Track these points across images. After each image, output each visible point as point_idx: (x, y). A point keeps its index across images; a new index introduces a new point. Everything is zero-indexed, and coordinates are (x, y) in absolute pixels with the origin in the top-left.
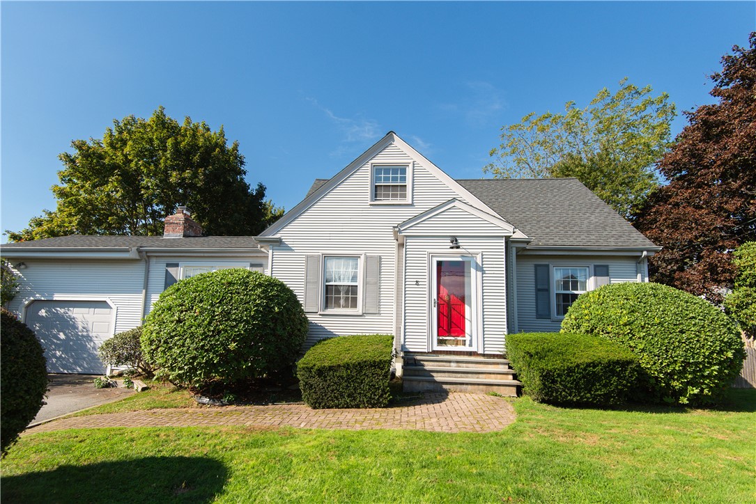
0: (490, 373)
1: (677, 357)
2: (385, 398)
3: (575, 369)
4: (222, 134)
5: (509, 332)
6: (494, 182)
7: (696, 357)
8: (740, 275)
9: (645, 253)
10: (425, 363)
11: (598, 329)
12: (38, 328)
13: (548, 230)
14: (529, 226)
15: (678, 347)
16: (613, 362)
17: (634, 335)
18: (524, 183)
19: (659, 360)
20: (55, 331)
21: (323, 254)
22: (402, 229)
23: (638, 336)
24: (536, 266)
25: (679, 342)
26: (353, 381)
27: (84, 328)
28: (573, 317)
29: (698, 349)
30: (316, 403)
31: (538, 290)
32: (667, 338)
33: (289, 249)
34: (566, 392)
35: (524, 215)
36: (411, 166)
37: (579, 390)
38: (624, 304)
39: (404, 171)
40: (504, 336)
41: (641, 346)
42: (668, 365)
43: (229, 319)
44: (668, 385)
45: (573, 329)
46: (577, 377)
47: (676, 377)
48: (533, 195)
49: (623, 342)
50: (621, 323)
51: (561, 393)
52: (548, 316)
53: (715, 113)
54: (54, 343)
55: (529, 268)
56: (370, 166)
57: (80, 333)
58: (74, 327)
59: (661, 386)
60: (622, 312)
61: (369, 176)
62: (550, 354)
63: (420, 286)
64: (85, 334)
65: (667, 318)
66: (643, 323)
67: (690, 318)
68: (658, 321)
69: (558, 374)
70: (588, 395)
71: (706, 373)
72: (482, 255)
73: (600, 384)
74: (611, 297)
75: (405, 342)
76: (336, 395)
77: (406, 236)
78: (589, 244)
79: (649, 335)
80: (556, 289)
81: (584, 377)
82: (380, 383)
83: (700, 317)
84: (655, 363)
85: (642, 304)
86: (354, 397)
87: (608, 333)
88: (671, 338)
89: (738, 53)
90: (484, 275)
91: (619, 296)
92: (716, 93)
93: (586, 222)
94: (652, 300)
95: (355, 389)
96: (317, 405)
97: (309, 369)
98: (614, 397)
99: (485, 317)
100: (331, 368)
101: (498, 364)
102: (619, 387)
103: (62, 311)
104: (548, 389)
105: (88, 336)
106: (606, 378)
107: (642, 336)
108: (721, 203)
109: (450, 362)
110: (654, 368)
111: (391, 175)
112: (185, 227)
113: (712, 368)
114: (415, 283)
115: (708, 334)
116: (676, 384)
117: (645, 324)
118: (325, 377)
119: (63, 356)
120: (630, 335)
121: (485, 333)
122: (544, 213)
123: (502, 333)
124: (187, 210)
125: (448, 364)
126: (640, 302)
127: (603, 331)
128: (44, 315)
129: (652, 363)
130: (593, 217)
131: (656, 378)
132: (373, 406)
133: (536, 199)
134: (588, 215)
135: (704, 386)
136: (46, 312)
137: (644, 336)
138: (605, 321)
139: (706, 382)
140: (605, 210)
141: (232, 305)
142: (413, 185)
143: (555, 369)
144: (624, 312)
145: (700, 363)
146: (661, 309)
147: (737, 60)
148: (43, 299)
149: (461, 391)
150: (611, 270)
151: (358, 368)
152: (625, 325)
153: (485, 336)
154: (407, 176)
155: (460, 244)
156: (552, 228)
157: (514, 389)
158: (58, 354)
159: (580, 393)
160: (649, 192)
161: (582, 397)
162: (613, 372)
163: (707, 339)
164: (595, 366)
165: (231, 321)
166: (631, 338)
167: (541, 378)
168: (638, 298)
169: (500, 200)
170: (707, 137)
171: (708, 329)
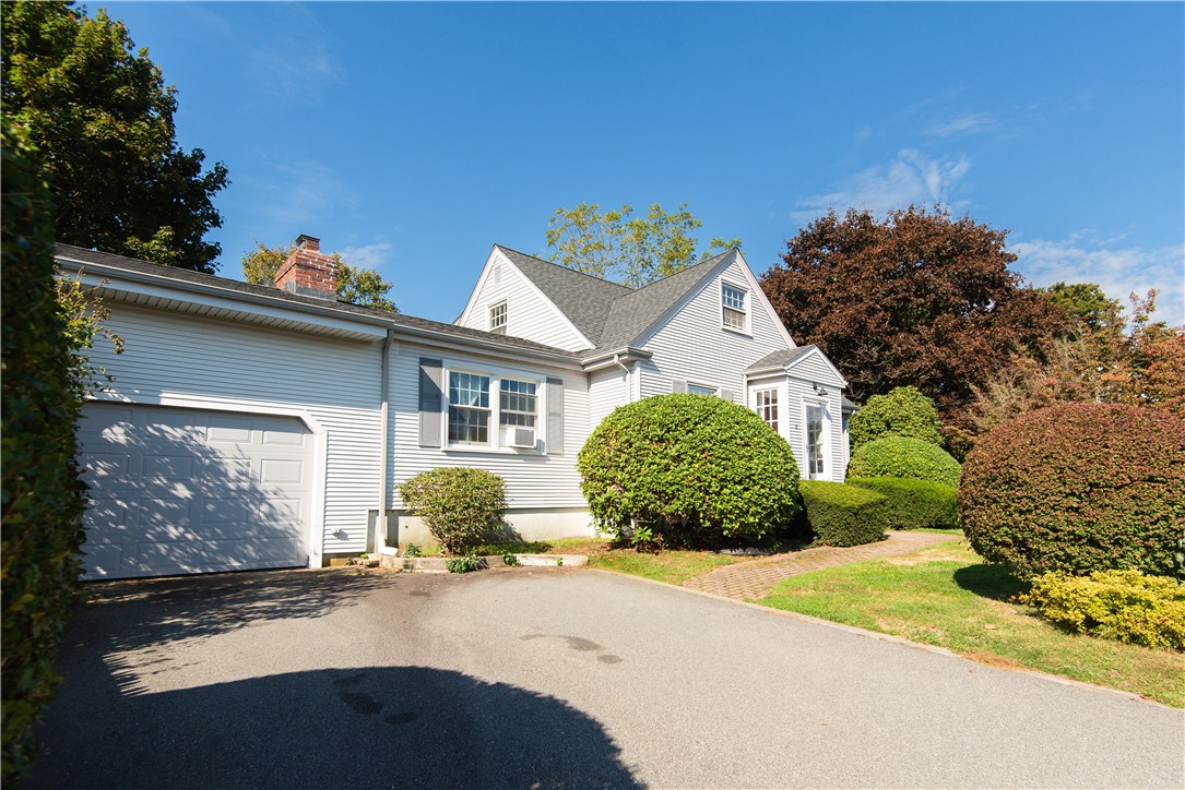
12: (102, 472)
20: (161, 481)
21: (687, 382)
22: (786, 369)
27: (242, 473)
33: (656, 369)
36: (749, 292)
39: (741, 296)
54: (158, 508)
56: (719, 282)
57: (232, 486)
58: (216, 470)
61: (720, 293)
63: (798, 430)
64: (245, 485)
103: (178, 433)
105: (253, 490)
111: (733, 298)
114: (795, 427)
119: (189, 536)
128: (122, 439)
136: (126, 434)
142: (752, 315)
148: (127, 400)
154: (745, 302)
158: (173, 532)
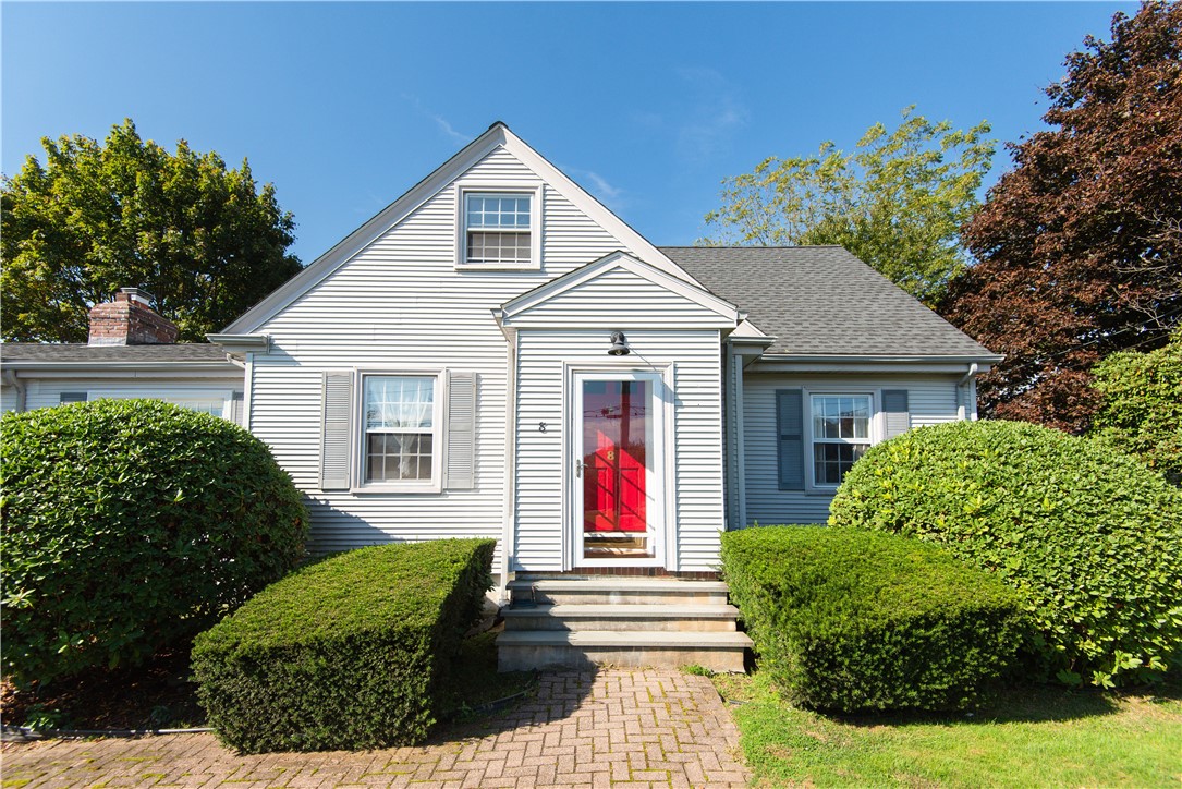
0: (690, 619)
1: (1097, 588)
2: (420, 723)
3: (883, 635)
4: (247, 174)
5: (730, 528)
6: (706, 251)
7: (1137, 588)
8: (1104, 408)
9: (974, 367)
10: (556, 598)
11: (912, 522)
13: (799, 328)
14: (766, 320)
15: (1100, 565)
16: (971, 614)
17: (996, 539)
18: (755, 254)
19: (1055, 594)
21: (359, 371)
22: (510, 315)
23: (1007, 540)
24: (779, 393)
25: (1102, 554)
26: (335, 683)
28: (856, 493)
29: (1142, 569)
30: (243, 740)
31: (781, 438)
32: (1073, 545)
33: (288, 360)
34: (863, 690)
35: (756, 302)
36: (539, 192)
37: (890, 680)
38: (968, 468)
39: (525, 205)
40: (718, 535)
41: (1016, 564)
42: (1077, 607)
43: (22, 527)
44: (1071, 647)
45: (857, 518)
46: (887, 652)
47: (1091, 632)
48: (771, 271)
49: (972, 552)
50: (967, 509)
51: (850, 690)
52: (799, 486)
53: (1058, 144)
55: (766, 397)
56: (456, 191)
59: (1056, 651)
60: (967, 486)
61: (455, 212)
62: (820, 589)
63: (548, 434)
65: (1068, 499)
66: (1017, 512)
67: (1116, 500)
68: (1053, 507)
69: (844, 647)
70: (913, 694)
71: (1159, 622)
72: (676, 369)
73: (940, 667)
74: (938, 453)
75: (516, 551)
76: (293, 719)
77: (520, 330)
78: (874, 350)
79: (1032, 537)
80: (813, 437)
81: (904, 652)
82: (407, 685)
83: (1137, 497)
84: (1046, 602)
85: (1009, 468)
86: (341, 723)
87: (938, 531)
88: (1082, 546)
89: (1092, 49)
90: (679, 410)
91: (954, 451)
92: (1053, 119)
93: (864, 313)
94: (1031, 460)
95: (342, 703)
96: (247, 745)
97: (219, 656)
98: (968, 694)
99: (681, 515)
100: (276, 653)
101: (705, 594)
102: (982, 670)
104: (820, 684)
106: (954, 652)
107: (1016, 540)
108: (1069, 290)
109: (607, 593)
110: (1043, 612)
111: (500, 213)
112: (130, 326)
113: (1171, 612)
114: (537, 427)
115: (1159, 534)
116: (1090, 647)
117: (1021, 513)
118: (263, 675)
120: (989, 539)
121: (682, 528)
122: (790, 300)
123: (714, 528)
124: (139, 294)
125: (603, 598)
126: (1005, 464)
127: (924, 526)
129: (1039, 601)
130: (875, 306)
131: (1048, 633)
132: (391, 742)
133: (776, 278)
134: (866, 302)
135: (1150, 651)
137: (1021, 540)
138: (929, 505)
139: (1154, 641)
140: (895, 295)
141: (44, 489)
142: (544, 231)
143: (837, 636)
144: (973, 486)
145: (1147, 601)
146: (1053, 479)
147: (1090, 60)
149: (625, 665)
150: (912, 400)
151: (349, 652)
152: (977, 515)
153: (682, 535)
154: (531, 213)
155: (631, 346)
156: (805, 324)
157: (739, 657)
159: (894, 688)
160: (951, 276)
161: (897, 699)
162: (971, 638)
163: (1159, 548)
164: (929, 625)
165: (27, 532)
166: (990, 546)
167: (805, 659)
168: (1000, 455)
169: (714, 278)
170: (1040, 189)
171: (1159, 524)
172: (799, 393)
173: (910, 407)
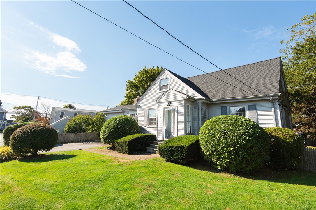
9: (271, 98)
18: (248, 67)
21: (148, 109)
24: (222, 107)
33: (141, 108)
36: (169, 78)
55: (219, 108)
56: (159, 80)
61: (159, 83)
63: (161, 118)
72: (178, 107)
75: (157, 137)
77: (158, 103)
90: (178, 114)
106: (177, 152)
111: (165, 82)
142: (170, 84)
150: (257, 107)
154: (169, 81)
155: (172, 104)
172: (226, 107)
173: (257, 109)
